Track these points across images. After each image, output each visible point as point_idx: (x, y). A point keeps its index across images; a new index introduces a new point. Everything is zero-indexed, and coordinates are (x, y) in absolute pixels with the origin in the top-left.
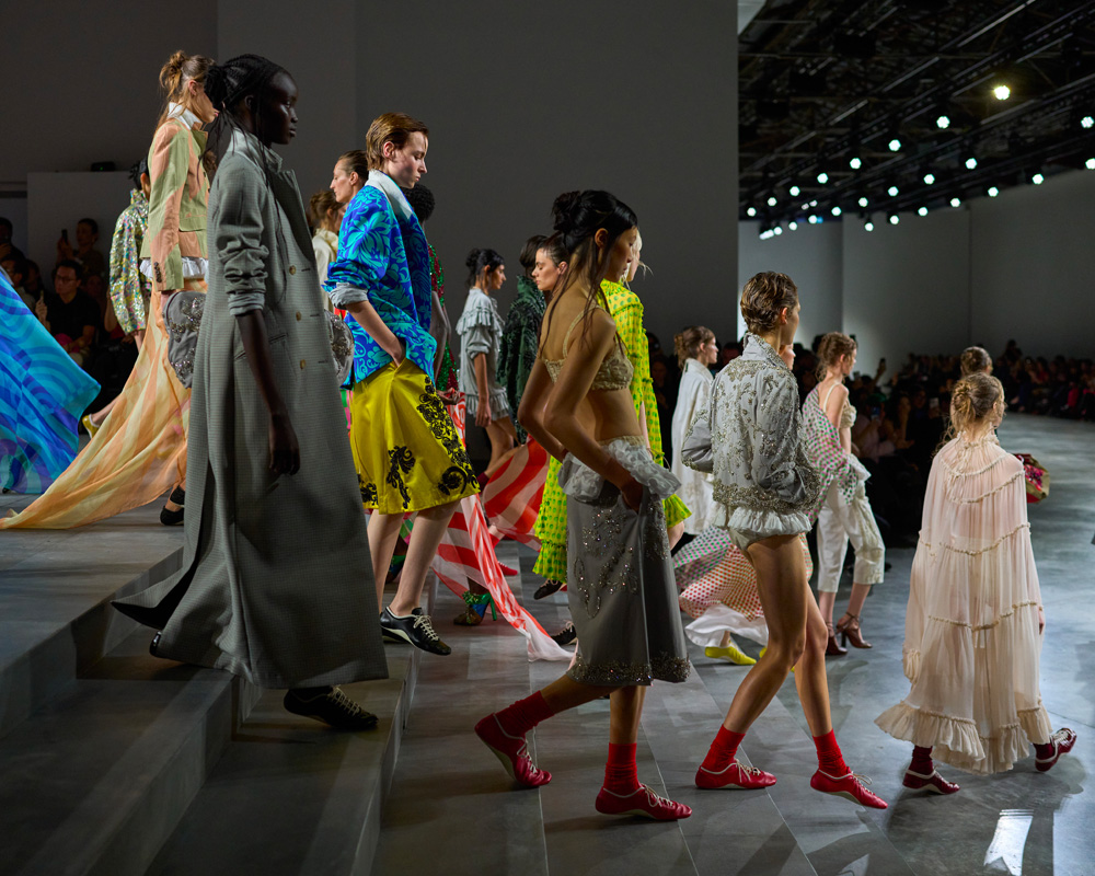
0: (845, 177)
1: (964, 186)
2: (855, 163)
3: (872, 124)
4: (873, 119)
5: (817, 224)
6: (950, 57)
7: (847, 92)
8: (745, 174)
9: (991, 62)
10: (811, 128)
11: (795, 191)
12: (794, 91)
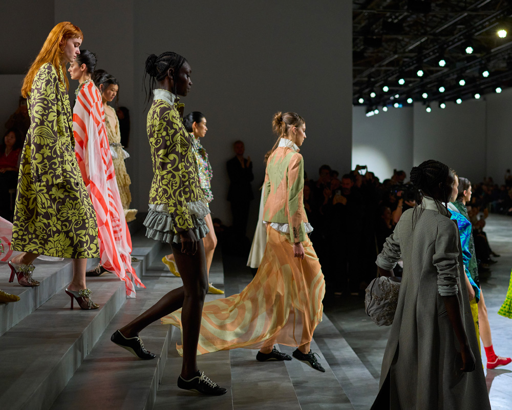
0: (414, 81)
1: (482, 87)
2: (420, 73)
3: (430, 50)
4: (430, 48)
5: (398, 108)
6: (474, 13)
7: (416, 32)
8: (356, 80)
9: (496, 16)
10: (395, 53)
11: (386, 89)
12: (385, 31)
